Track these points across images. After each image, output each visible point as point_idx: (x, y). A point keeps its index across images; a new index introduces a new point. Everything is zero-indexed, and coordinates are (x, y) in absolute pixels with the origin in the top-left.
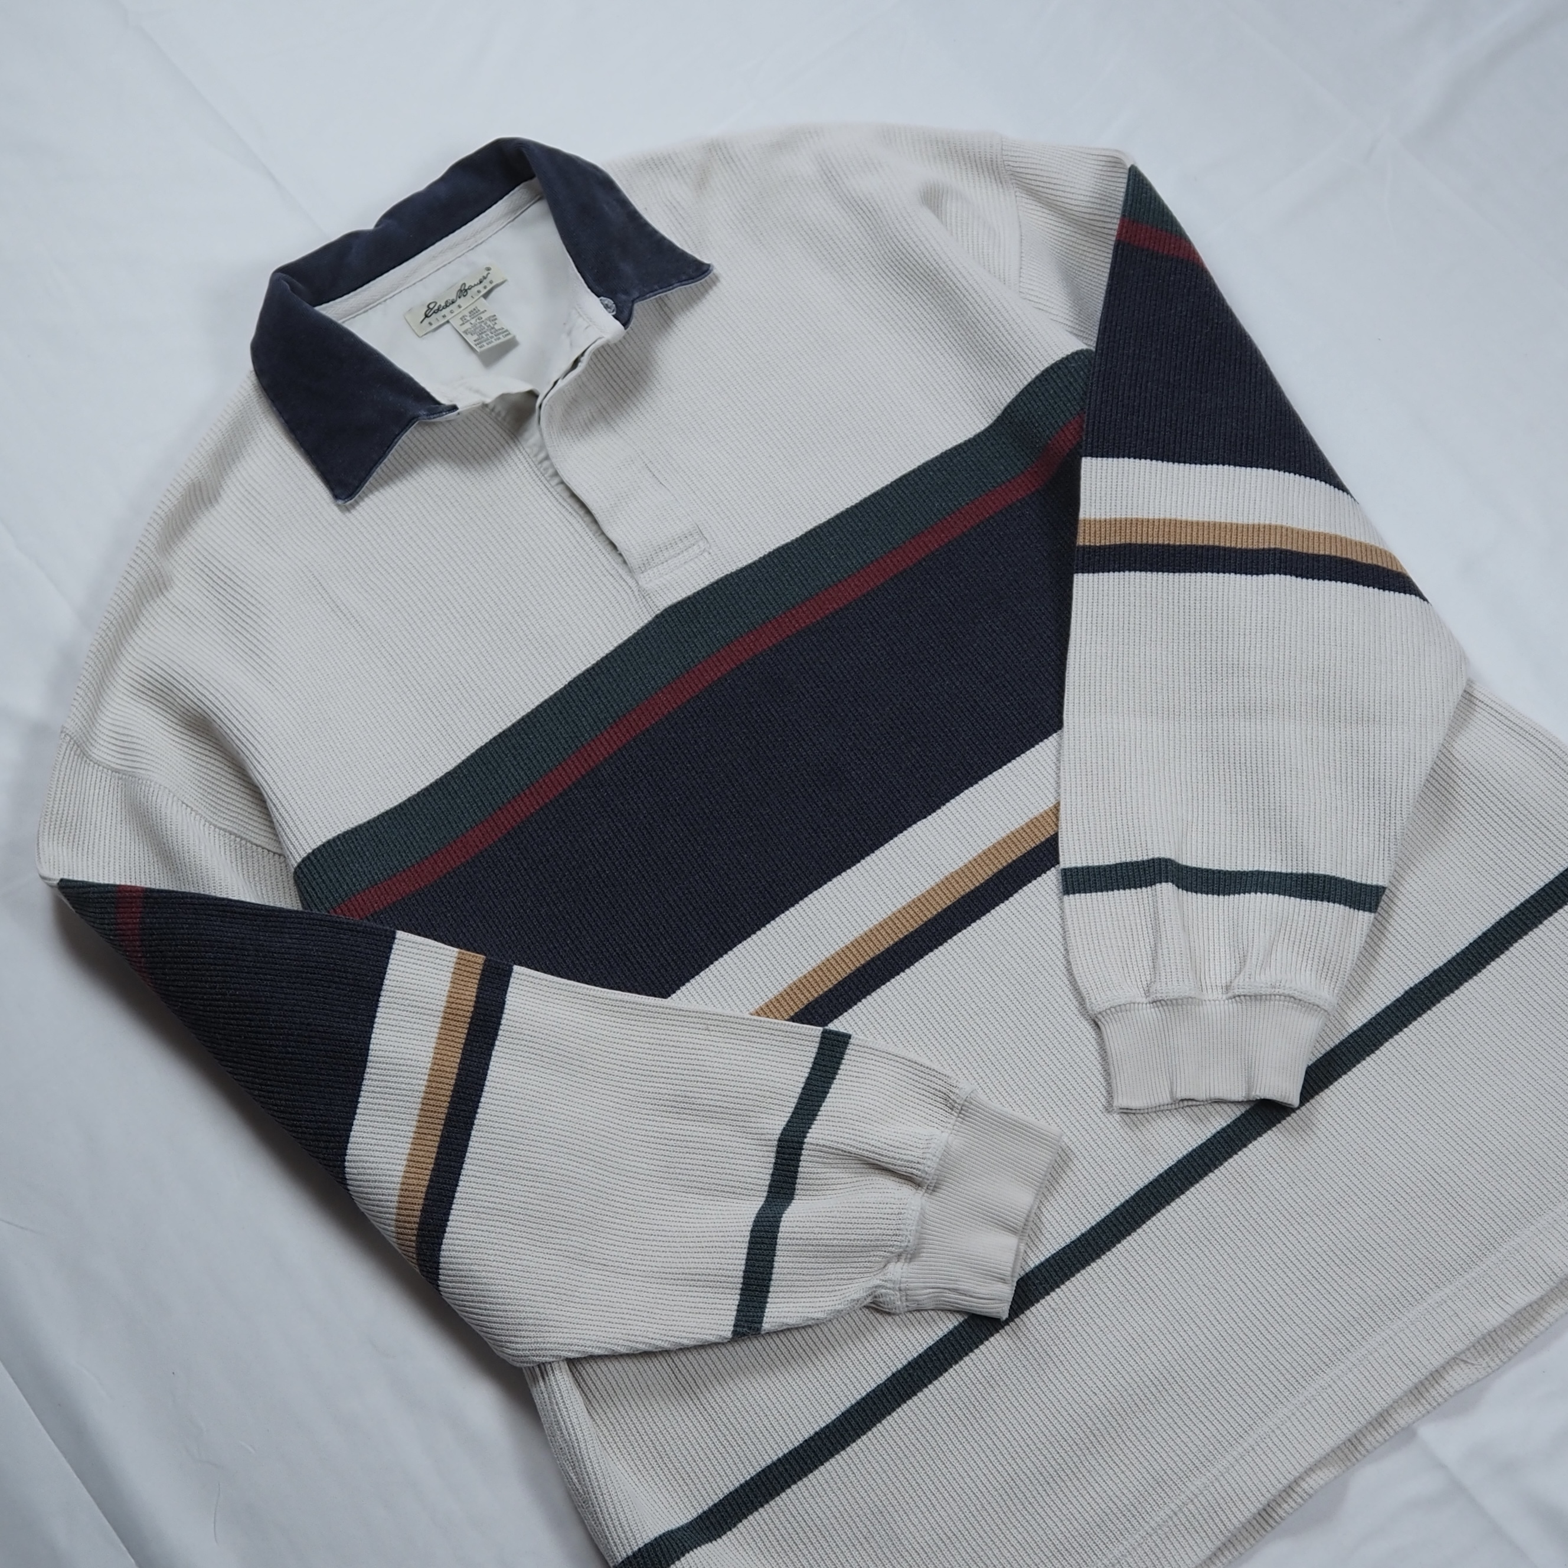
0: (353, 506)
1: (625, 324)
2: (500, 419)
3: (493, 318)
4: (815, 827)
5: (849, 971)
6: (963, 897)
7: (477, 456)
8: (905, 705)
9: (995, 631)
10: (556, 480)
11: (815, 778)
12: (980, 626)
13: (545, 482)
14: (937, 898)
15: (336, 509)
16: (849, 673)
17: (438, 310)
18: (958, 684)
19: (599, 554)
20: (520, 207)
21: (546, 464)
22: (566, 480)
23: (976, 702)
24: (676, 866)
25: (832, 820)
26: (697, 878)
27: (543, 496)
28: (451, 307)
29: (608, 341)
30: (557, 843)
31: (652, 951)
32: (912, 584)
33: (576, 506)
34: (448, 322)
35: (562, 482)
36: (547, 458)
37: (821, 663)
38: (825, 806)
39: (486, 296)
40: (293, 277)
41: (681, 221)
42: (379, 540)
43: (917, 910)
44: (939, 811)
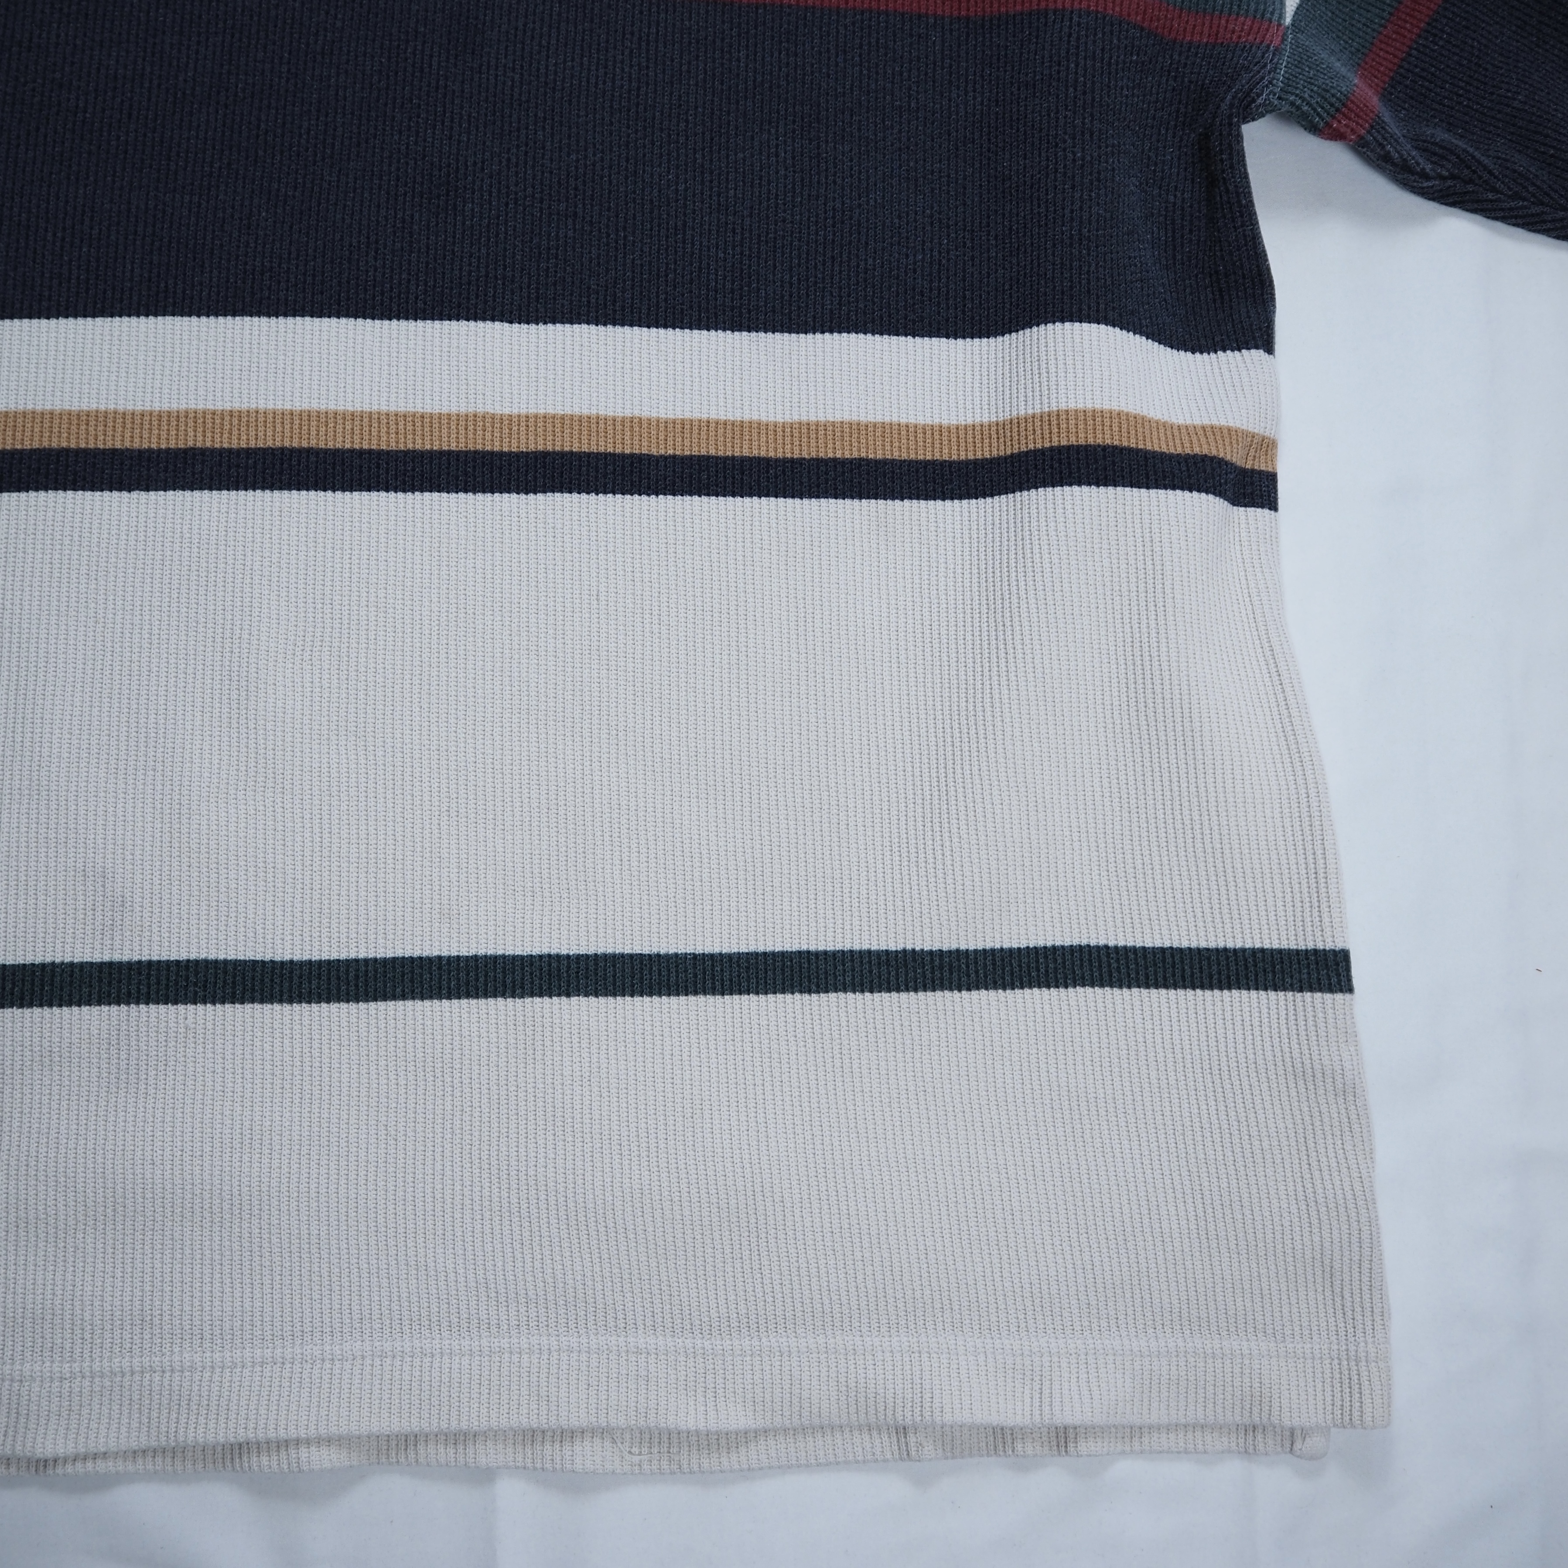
4: (373, 238)
5: (270, 443)
6: (476, 452)
8: (598, 167)
9: (777, 156)
11: (419, 179)
12: (765, 136)
14: (445, 431)
16: (563, 81)
18: (682, 187)
23: (684, 225)
24: (173, 167)
25: (398, 245)
26: (187, 198)
30: (58, 36)
31: (62, 248)
32: (726, 26)
37: (540, 45)
38: (404, 221)
43: (410, 427)
44: (533, 327)
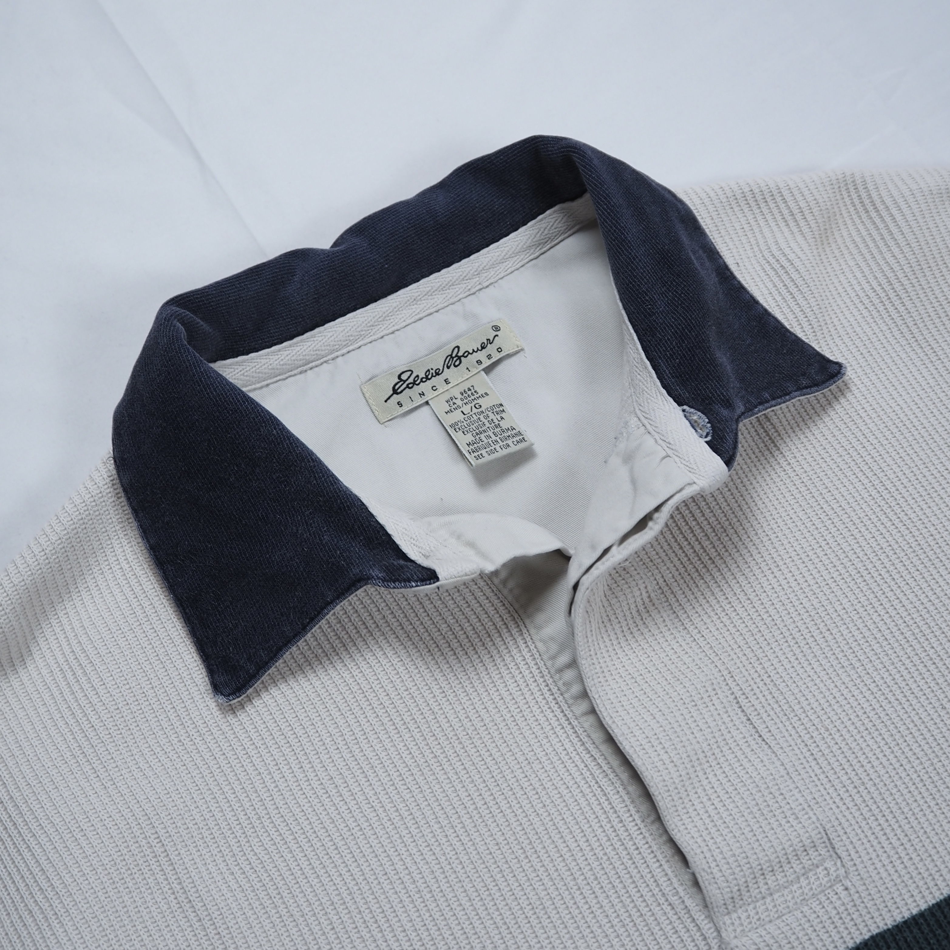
0: (242, 706)
1: (729, 462)
2: (496, 581)
3: (499, 410)
7: (455, 645)
10: (583, 706)
13: (565, 707)
15: (212, 705)
17: (414, 383)
19: (650, 859)
20: (550, 239)
21: (569, 675)
22: (607, 721)
27: (560, 732)
28: (435, 381)
29: (702, 490)
33: (615, 762)
34: (427, 403)
35: (593, 711)
36: (573, 663)
39: (488, 370)
40: (194, 312)
41: (793, 290)
42: (277, 776)
